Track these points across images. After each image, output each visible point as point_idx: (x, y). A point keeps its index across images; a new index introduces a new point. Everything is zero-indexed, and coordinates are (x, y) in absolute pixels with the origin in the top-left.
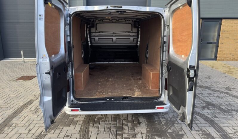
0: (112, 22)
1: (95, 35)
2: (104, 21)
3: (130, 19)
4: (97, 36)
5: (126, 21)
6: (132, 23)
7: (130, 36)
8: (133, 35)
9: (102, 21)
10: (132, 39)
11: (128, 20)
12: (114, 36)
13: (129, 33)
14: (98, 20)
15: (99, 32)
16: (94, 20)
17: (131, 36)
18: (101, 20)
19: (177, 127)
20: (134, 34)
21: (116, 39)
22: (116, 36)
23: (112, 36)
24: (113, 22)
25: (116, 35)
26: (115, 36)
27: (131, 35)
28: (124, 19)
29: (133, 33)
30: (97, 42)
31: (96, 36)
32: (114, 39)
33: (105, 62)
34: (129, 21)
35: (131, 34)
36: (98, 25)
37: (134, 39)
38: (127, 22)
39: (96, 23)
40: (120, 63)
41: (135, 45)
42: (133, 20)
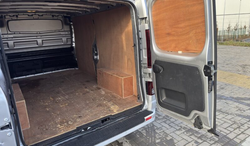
0: (33, 18)
1: (7, 38)
2: (19, 16)
3: (59, 14)
4: (11, 39)
5: (53, 16)
6: (62, 19)
7: (61, 36)
8: (66, 35)
9: (17, 16)
10: (64, 39)
11: (55, 16)
12: (38, 37)
13: (59, 32)
14: (10, 16)
15: (15, 34)
16: (2, 15)
17: (63, 36)
18: (14, 16)
19: (160, 133)
20: (67, 33)
21: (42, 41)
22: (42, 37)
23: (36, 37)
24: (35, 18)
25: (41, 36)
26: (40, 37)
27: (62, 35)
28: (50, 14)
29: (64, 31)
30: (13, 48)
31: (8, 39)
32: (40, 41)
33: (28, 75)
34: (58, 16)
35: (62, 33)
36: (10, 23)
37: (68, 40)
38: (55, 18)
39: (6, 20)
41: (69, 46)
42: (62, 15)
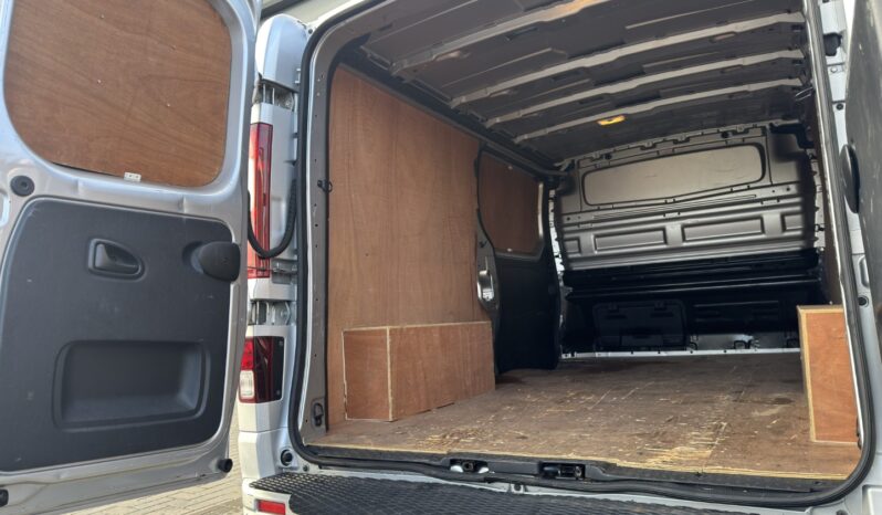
0: (655, 154)
1: (578, 224)
2: (614, 156)
3: (750, 125)
4: (589, 225)
5: (725, 135)
6: (762, 141)
7: (759, 205)
8: (779, 198)
9: (608, 156)
10: (772, 218)
11: (735, 133)
12: (668, 216)
13: (749, 189)
14: (592, 160)
15: (599, 210)
16: (573, 161)
17: (766, 203)
18: (601, 157)
20: (781, 191)
21: (684, 227)
22: (682, 214)
23: (661, 217)
24: (661, 154)
25: (679, 211)
26: (675, 215)
27: (761, 200)
28: (714, 130)
29: (772, 185)
30: (590, 255)
31: (582, 226)
32: (674, 229)
34: (746, 131)
35: (760, 194)
36: (588, 178)
37: (787, 218)
38: (733, 139)
39: (582, 172)
40: (721, 352)
41: (796, 246)
42: (766, 124)
